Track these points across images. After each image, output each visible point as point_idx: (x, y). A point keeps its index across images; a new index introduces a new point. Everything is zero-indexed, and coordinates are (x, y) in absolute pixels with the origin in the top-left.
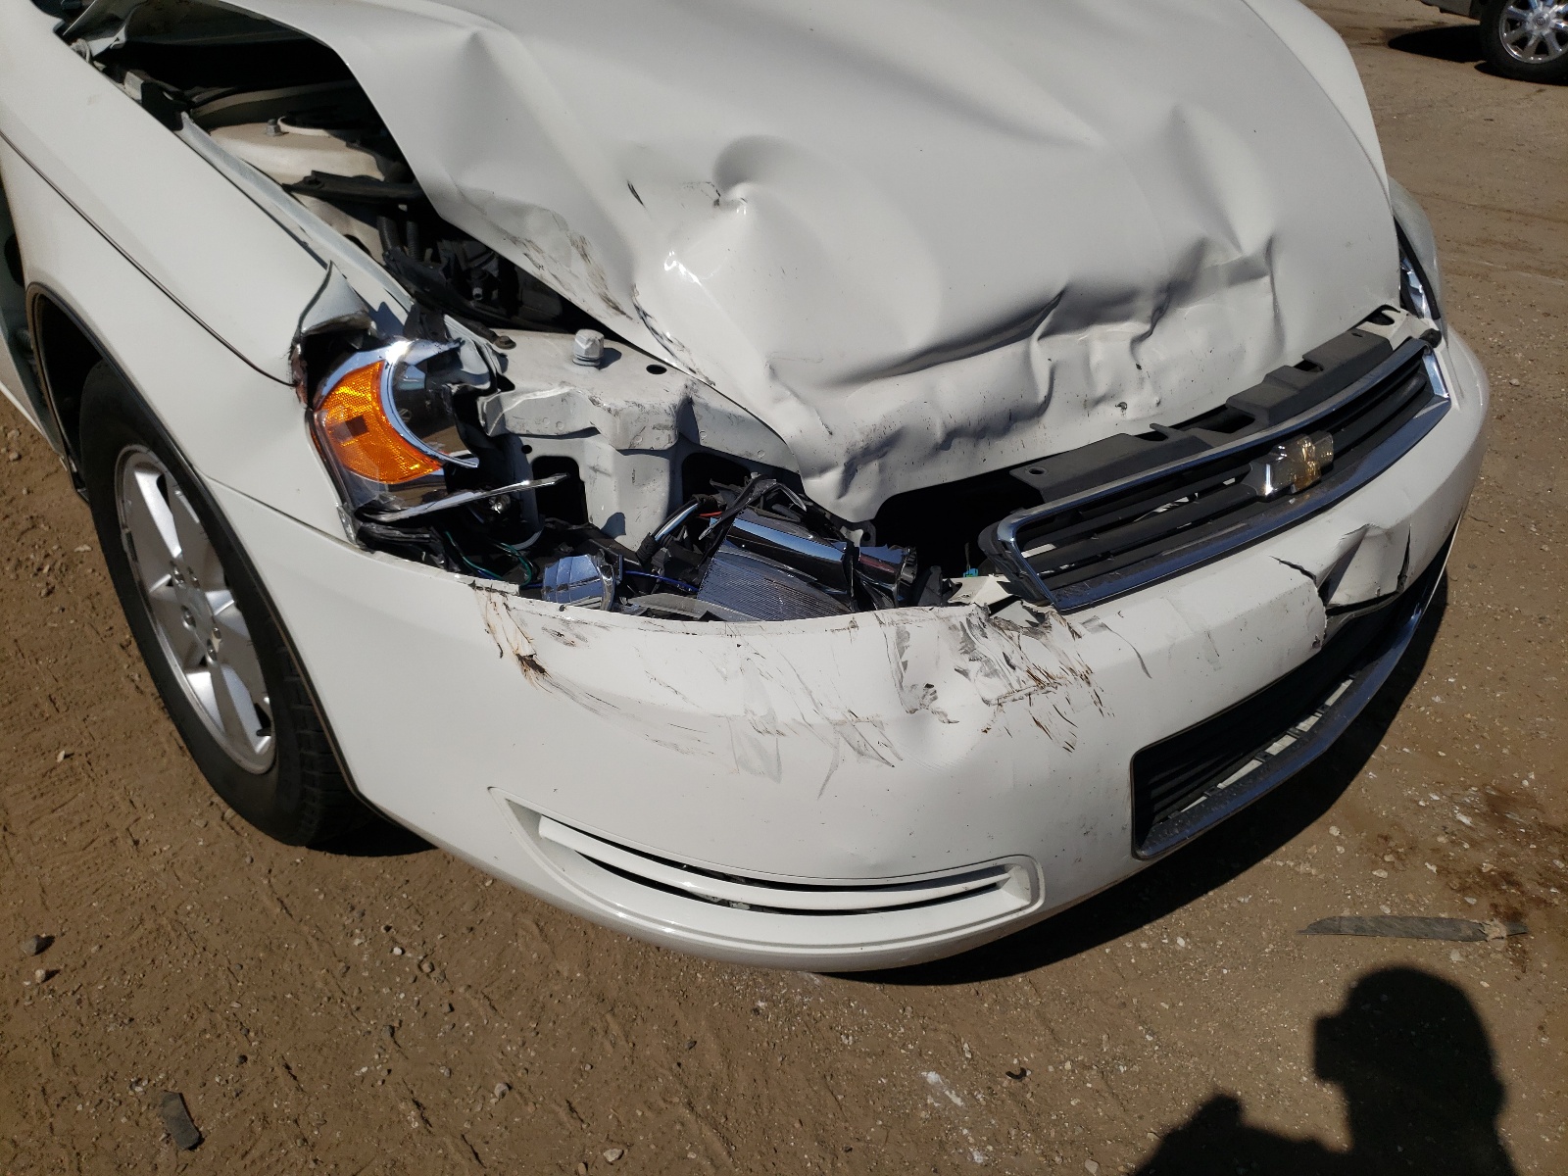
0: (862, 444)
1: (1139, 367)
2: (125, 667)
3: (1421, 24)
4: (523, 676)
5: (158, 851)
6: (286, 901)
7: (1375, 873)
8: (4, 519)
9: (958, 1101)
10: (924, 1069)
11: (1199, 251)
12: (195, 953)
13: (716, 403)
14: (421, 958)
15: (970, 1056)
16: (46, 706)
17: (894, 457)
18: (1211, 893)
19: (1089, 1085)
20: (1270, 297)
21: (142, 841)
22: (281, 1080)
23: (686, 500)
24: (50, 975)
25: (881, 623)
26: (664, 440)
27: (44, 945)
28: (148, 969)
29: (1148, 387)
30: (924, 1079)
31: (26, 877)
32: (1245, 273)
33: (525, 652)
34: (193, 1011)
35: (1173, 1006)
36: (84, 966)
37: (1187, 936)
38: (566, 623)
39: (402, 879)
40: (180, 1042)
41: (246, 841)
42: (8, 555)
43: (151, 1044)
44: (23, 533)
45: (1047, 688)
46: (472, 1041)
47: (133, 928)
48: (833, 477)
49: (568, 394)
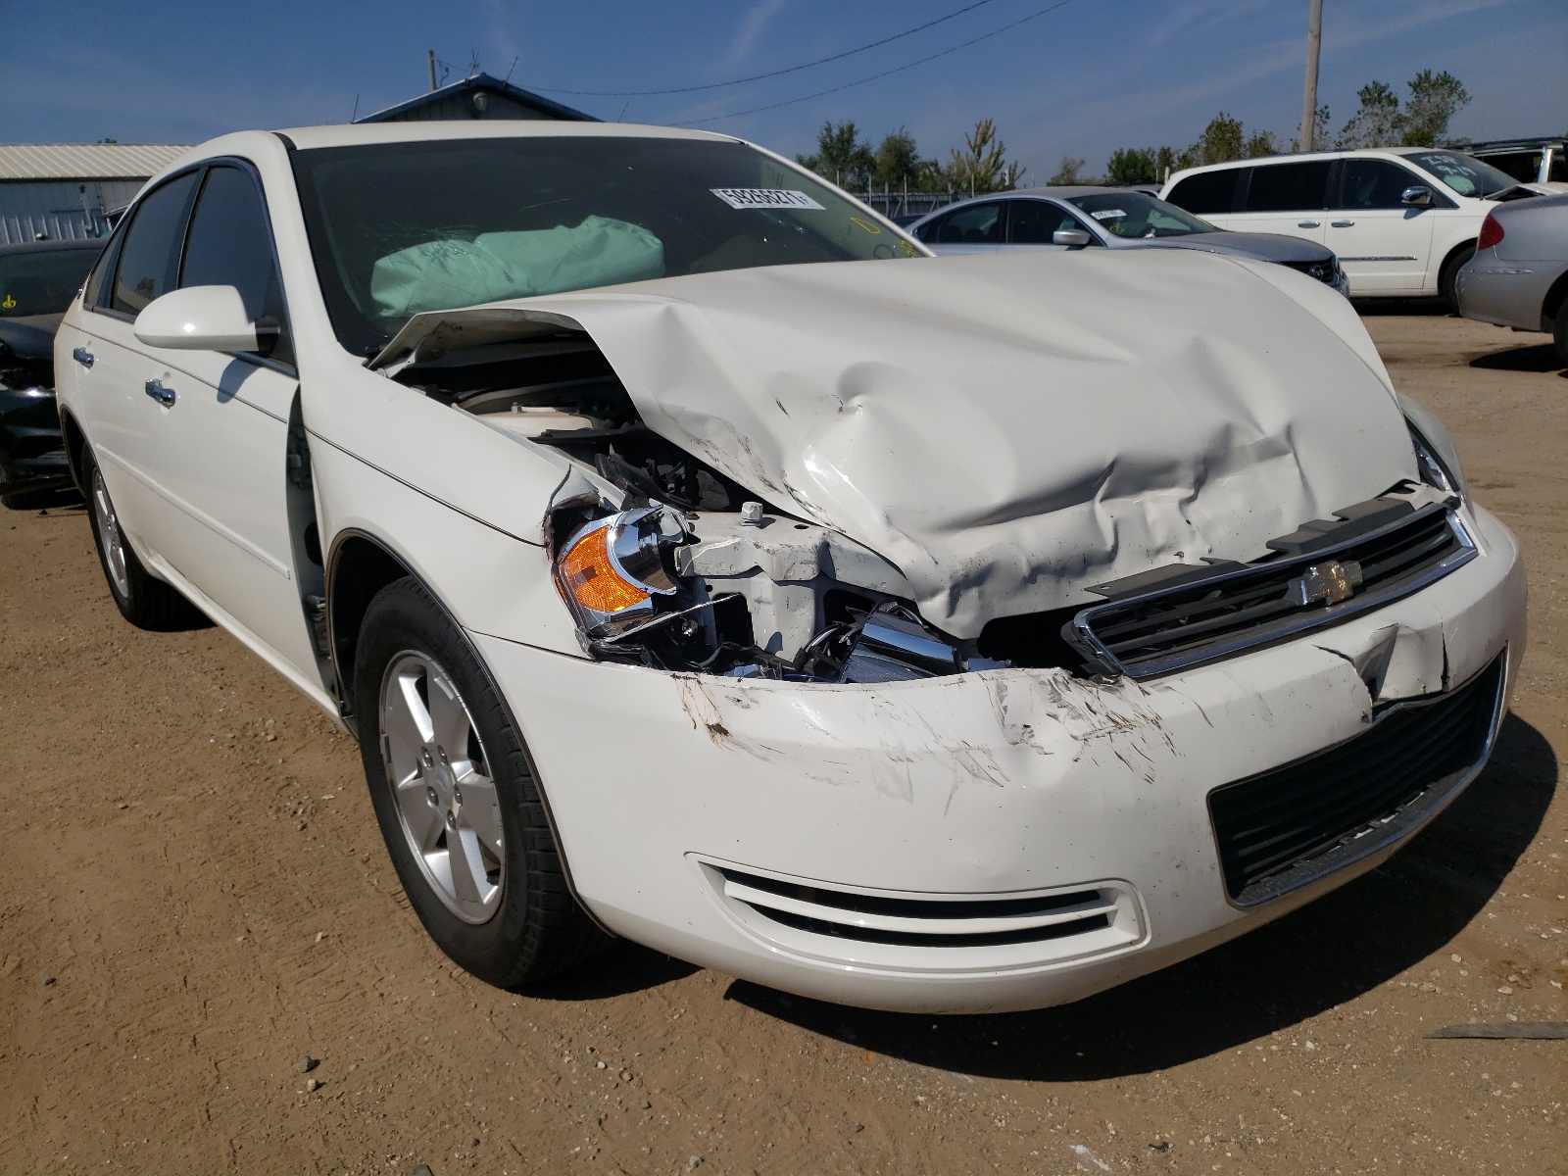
0: (962, 572)
1: (1188, 522)
2: (366, 875)
3: (1502, 346)
4: (711, 742)
5: (399, 1001)
6: (505, 1033)
7: (1500, 990)
8: (266, 780)
9: (1106, 1167)
10: (1072, 1144)
11: (1226, 434)
12: (433, 1071)
13: (847, 545)
14: (622, 1069)
15: (1114, 1133)
16: (306, 905)
17: (989, 586)
18: (1336, 1008)
19: (1229, 1154)
20: (1296, 471)
21: (386, 994)
22: (509, 1157)
23: (828, 625)
24: (318, 1086)
25: (983, 679)
26: (809, 572)
27: (313, 1065)
28: (396, 1081)
29: (1199, 538)
30: (1074, 1151)
31: (296, 1020)
32: (1270, 451)
33: (713, 721)
34: (434, 1109)
35: (1305, 1093)
36: (345, 1079)
37: (1315, 1040)
38: (743, 690)
39: (602, 1016)
40: (424, 1130)
41: (470, 992)
42: (270, 804)
43: (402, 1132)
44: (280, 789)
45: (1124, 729)
46: (668, 1128)
47: (382, 1054)
48: (941, 600)
49: (739, 543)
